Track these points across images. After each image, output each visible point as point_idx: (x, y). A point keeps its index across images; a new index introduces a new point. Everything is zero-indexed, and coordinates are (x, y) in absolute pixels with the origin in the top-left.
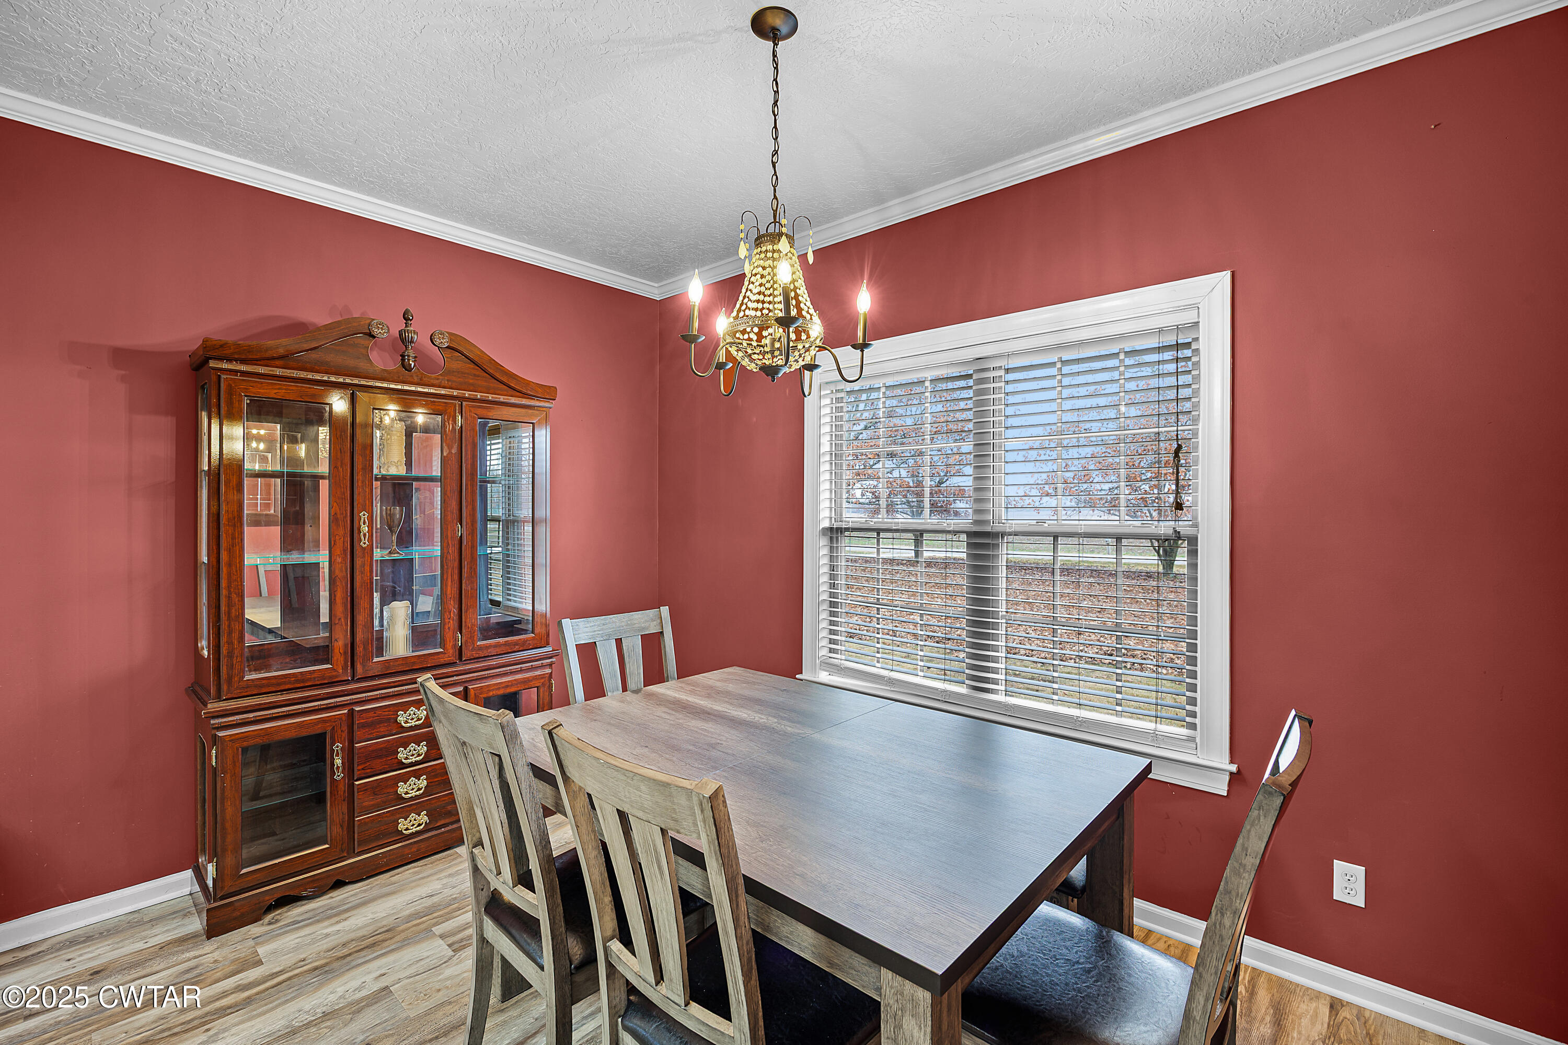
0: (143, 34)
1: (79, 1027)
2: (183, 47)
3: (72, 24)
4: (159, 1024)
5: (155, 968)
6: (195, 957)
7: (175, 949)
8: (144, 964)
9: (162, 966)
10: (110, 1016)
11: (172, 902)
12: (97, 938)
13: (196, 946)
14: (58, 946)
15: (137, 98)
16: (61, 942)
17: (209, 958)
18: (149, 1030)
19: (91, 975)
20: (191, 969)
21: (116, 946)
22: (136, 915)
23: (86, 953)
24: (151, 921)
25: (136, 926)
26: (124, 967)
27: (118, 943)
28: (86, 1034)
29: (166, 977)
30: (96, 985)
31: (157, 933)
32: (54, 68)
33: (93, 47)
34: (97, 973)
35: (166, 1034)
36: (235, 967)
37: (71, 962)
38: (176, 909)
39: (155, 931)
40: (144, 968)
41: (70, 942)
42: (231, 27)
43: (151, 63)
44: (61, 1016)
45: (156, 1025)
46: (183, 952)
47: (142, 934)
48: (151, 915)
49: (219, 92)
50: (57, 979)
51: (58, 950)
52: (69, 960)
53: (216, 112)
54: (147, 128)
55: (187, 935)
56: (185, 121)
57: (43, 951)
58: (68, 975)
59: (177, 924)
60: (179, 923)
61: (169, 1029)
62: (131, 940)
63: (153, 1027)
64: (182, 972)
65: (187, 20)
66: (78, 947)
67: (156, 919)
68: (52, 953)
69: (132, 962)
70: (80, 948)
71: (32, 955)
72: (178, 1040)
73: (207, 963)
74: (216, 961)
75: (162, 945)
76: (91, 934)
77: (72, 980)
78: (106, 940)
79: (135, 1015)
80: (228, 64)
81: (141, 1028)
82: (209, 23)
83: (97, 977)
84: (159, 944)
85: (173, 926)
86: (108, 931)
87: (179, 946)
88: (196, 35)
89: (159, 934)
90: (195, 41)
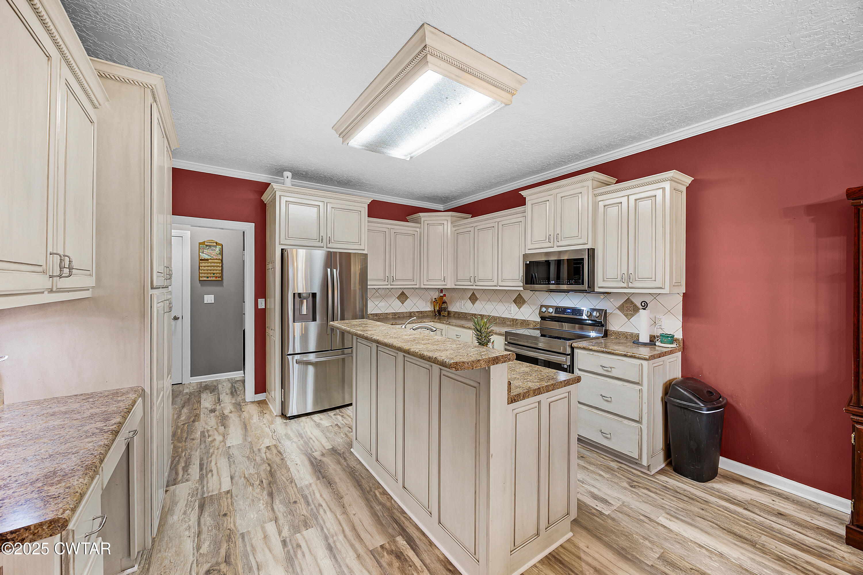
0: (789, 47)
1: (760, 528)
2: (812, 37)
3: (758, 67)
4: (792, 557)
5: (808, 534)
6: (833, 546)
7: (825, 534)
8: (804, 528)
9: (812, 536)
10: (774, 535)
11: (839, 512)
12: (791, 501)
13: (837, 541)
14: (773, 492)
15: (807, 73)
16: (775, 492)
17: (842, 553)
18: (786, 556)
19: (778, 513)
20: (826, 549)
21: (797, 510)
22: (815, 504)
23: (782, 503)
24: (821, 512)
25: (812, 509)
26: (794, 522)
27: (798, 510)
28: (760, 533)
29: (811, 542)
30: (777, 519)
31: (820, 520)
32: (764, 87)
33: (772, 68)
34: (781, 514)
35: (792, 564)
36: (853, 569)
37: (774, 502)
38: (839, 517)
39: (821, 518)
40: (803, 529)
41: (779, 494)
42: (832, 7)
43: (802, 55)
44: (757, 518)
45: (791, 556)
46: (828, 538)
47: (813, 515)
48: (823, 510)
49: (850, 40)
50: (764, 504)
51: (772, 494)
52: (773, 501)
53: (856, 50)
54: (822, 82)
55: (836, 533)
56: (840, 66)
57: (766, 490)
58: (769, 506)
59: (834, 524)
60: (836, 525)
61: (796, 564)
62: (805, 513)
63: (789, 556)
64: (821, 547)
65: (805, 25)
66: (780, 498)
67: (825, 514)
68: (769, 493)
69: (799, 523)
70: (781, 500)
71: (761, 488)
72: (796, 572)
73: (838, 554)
74: (843, 557)
75: (819, 527)
76: (789, 497)
77: (769, 509)
78: (794, 505)
79: (785, 544)
80: (844, 24)
81: (783, 551)
82: (817, 16)
83: (780, 516)
84: (818, 525)
85: (832, 523)
86: (798, 502)
87: (827, 534)
88: (815, 27)
89: (821, 521)
90: (816, 30)
